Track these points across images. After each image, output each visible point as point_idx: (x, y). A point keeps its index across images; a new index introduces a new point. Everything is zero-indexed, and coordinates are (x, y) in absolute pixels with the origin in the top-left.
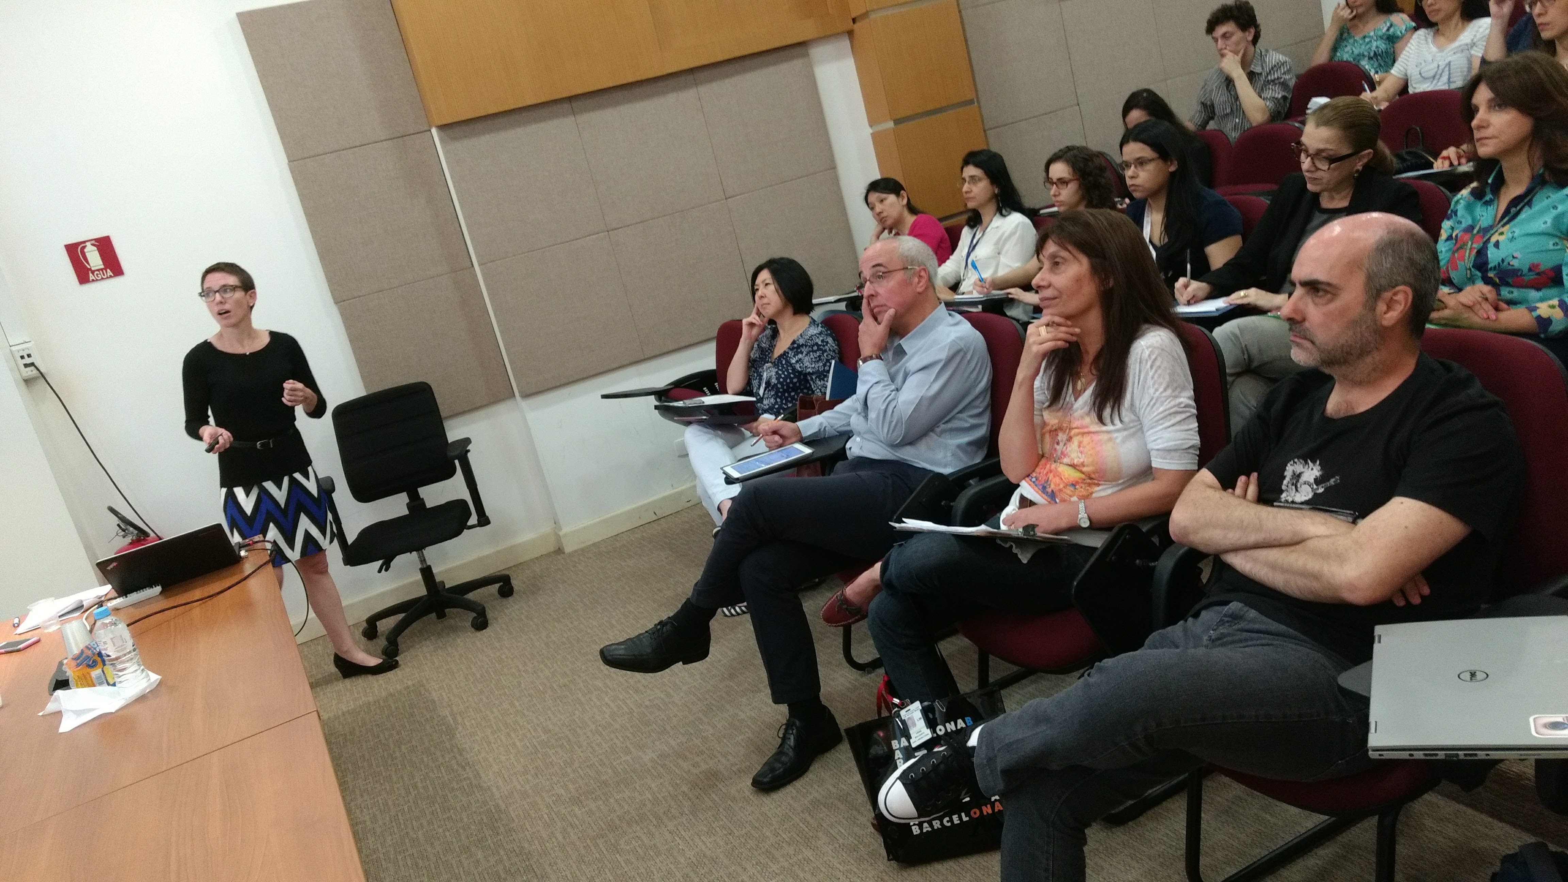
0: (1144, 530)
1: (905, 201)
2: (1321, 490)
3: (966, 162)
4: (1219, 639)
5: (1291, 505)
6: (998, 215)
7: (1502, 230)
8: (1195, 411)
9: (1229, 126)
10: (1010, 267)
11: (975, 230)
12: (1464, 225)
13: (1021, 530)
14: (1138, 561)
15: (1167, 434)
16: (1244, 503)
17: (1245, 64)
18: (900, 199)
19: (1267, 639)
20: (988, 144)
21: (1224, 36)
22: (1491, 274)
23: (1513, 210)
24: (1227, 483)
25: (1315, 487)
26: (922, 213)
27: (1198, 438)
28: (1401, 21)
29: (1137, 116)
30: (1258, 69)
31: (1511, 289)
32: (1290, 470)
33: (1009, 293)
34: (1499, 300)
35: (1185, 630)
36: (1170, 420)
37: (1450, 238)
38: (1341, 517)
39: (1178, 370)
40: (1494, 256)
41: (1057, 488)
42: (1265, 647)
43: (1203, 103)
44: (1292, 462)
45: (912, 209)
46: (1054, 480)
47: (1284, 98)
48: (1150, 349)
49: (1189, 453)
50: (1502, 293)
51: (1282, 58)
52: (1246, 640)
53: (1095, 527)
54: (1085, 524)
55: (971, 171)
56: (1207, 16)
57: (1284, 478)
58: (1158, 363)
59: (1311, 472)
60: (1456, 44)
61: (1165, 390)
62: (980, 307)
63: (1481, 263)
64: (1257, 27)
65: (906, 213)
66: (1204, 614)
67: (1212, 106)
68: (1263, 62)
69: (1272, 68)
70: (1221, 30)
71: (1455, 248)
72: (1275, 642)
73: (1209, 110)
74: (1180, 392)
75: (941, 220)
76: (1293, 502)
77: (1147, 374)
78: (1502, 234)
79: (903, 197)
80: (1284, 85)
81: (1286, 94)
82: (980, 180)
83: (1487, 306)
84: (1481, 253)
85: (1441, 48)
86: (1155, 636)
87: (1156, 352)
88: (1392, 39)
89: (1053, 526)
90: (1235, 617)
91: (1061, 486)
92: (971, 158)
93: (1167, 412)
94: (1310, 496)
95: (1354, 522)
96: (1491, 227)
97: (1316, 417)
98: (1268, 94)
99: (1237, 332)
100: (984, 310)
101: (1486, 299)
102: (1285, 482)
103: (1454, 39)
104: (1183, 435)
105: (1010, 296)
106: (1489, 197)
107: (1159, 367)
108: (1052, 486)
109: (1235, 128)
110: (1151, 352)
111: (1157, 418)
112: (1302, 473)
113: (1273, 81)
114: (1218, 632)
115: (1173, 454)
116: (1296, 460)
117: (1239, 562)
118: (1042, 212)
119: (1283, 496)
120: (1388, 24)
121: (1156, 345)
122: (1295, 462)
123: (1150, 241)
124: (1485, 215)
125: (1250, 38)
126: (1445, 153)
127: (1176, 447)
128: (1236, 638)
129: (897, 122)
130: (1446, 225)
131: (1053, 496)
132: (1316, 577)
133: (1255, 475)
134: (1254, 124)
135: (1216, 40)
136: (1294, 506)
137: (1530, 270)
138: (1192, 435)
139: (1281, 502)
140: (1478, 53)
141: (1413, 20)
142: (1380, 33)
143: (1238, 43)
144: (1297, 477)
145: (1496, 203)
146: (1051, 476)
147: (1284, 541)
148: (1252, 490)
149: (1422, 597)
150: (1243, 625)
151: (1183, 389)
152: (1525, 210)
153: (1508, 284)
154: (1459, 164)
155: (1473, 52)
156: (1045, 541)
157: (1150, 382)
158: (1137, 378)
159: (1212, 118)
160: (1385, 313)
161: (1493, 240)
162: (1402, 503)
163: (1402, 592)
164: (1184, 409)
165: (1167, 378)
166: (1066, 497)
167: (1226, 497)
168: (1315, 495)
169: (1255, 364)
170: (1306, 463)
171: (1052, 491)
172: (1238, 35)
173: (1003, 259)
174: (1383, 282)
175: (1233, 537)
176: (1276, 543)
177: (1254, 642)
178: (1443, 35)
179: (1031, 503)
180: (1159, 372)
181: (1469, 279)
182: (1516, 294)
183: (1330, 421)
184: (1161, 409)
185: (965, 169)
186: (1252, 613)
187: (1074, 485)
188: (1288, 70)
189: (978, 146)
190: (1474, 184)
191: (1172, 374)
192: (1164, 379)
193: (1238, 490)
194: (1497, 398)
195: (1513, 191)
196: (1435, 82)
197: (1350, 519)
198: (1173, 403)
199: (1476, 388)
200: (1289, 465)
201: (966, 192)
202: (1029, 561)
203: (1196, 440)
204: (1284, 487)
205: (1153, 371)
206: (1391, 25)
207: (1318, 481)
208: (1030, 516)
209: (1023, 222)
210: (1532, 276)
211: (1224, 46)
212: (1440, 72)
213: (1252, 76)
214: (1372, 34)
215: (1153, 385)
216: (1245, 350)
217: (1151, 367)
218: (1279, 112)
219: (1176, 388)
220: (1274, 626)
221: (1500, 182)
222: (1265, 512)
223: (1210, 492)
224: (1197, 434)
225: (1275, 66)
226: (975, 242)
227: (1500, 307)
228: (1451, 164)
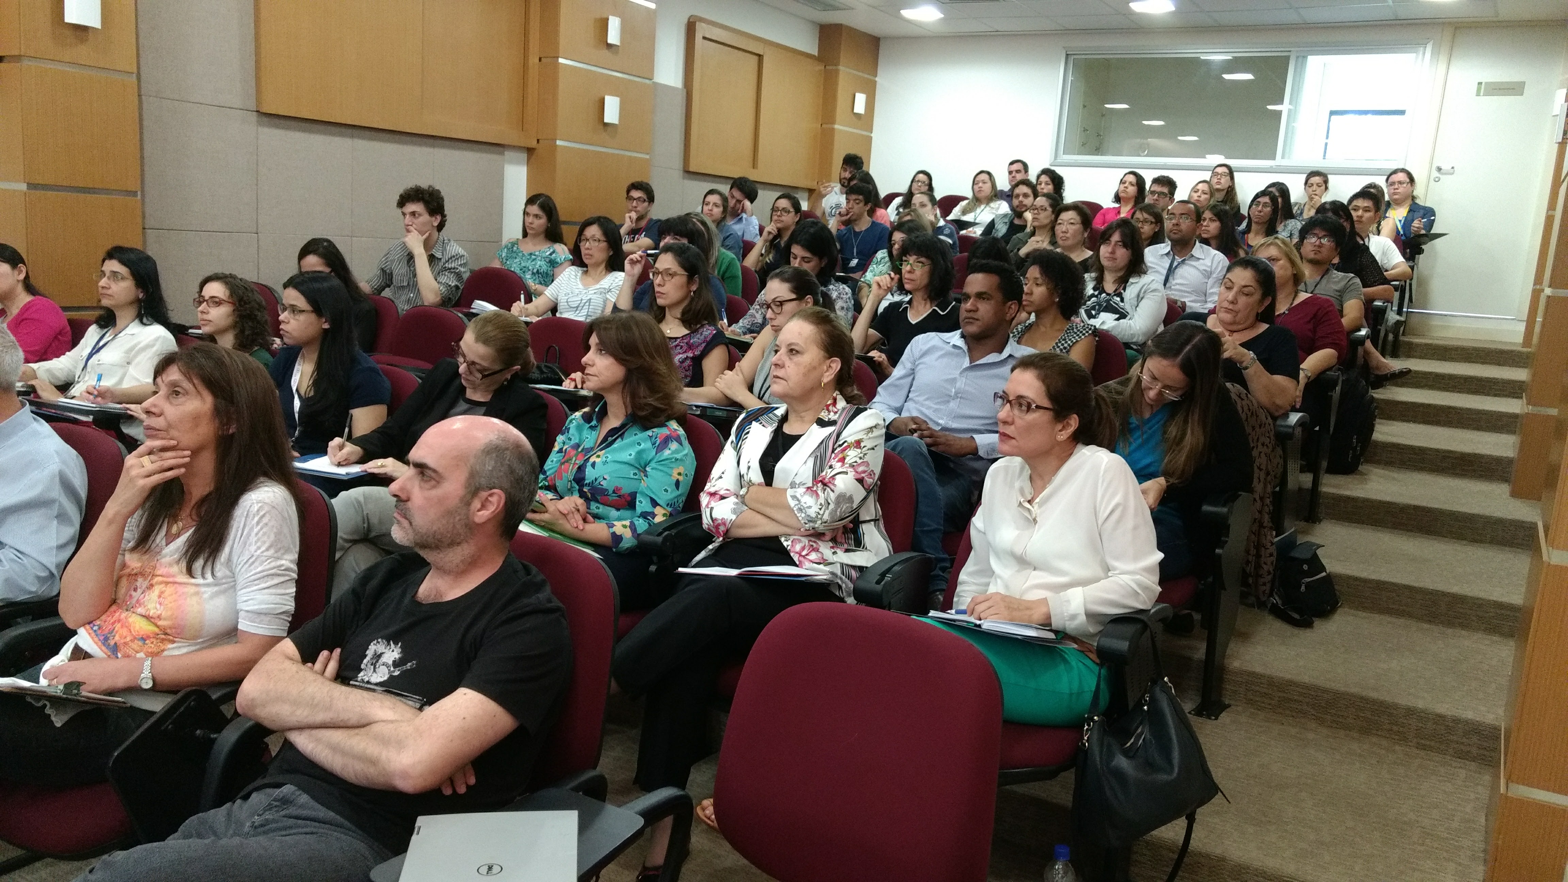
0: (214, 697)
1: (22, 276)
2: (397, 673)
3: (111, 255)
4: (262, 826)
5: (366, 686)
6: (137, 321)
7: (599, 453)
8: (295, 576)
9: (404, 298)
10: (138, 380)
11: (106, 330)
12: (572, 442)
13: (61, 687)
14: (198, 732)
15: (260, 596)
16: (320, 679)
17: (428, 245)
18: (16, 272)
19: (312, 827)
20: (145, 242)
21: (413, 214)
22: (585, 490)
23: (610, 439)
24: (308, 656)
25: (392, 669)
26: (40, 295)
27: (293, 604)
28: (562, 252)
29: (313, 262)
30: (438, 255)
31: (598, 505)
32: (373, 648)
33: (128, 409)
34: (587, 513)
35: (229, 814)
36: (267, 581)
37: (560, 451)
38: (410, 703)
39: (286, 530)
40: (590, 474)
41: (122, 641)
42: (308, 836)
43: (382, 269)
44: (375, 642)
45: (28, 286)
46: (121, 631)
47: (457, 287)
48: (260, 505)
49: (279, 618)
50: (591, 508)
51: (461, 251)
52: (291, 827)
53: (158, 688)
54: (147, 684)
55: (113, 265)
56: (400, 190)
57: (366, 656)
58: (265, 520)
59: (392, 654)
60: (598, 286)
61: (267, 550)
62: (91, 417)
63: (579, 479)
64: (444, 216)
65: (20, 288)
66: (254, 795)
67: (391, 274)
68: (444, 249)
69: (451, 258)
70: (411, 207)
71: (563, 461)
72: (321, 830)
73: (387, 278)
74: (283, 554)
75: (65, 309)
76: (368, 682)
77: (252, 529)
78: (598, 456)
79: (20, 272)
80: (459, 276)
81: (458, 284)
82: (123, 278)
83: (578, 517)
84: (581, 469)
85: (586, 286)
86: (192, 822)
87: (266, 509)
88: (553, 263)
89: (107, 684)
90: (285, 802)
91: (128, 639)
92: (115, 253)
93: (265, 573)
94: (386, 678)
95: (421, 709)
96: (592, 449)
97: (407, 601)
98: (443, 279)
99: (362, 499)
100: (95, 421)
101: (578, 510)
102: (365, 661)
103: (598, 282)
104: (278, 599)
105: (129, 412)
106: (594, 423)
107: (266, 524)
108: (117, 638)
109: (408, 301)
110: (260, 507)
111: (253, 577)
112: (383, 653)
113: (450, 269)
114: (263, 818)
115: (263, 617)
116: (380, 640)
117: (303, 742)
118: (190, 331)
119: (362, 674)
120: (551, 250)
121: (267, 501)
122: (378, 642)
123: (297, 390)
124: (590, 438)
125: (436, 224)
126: (573, 376)
127: (264, 611)
128: (280, 825)
129: (32, 186)
130: (560, 438)
131: (115, 650)
132: (373, 762)
133: (338, 651)
134: (426, 304)
135: (404, 214)
136: (369, 686)
137: (614, 492)
138: (288, 600)
139: (357, 681)
140: (612, 298)
141: (571, 254)
142: (544, 255)
143: (424, 224)
144: (378, 656)
145: (599, 428)
146: (118, 626)
147: (350, 723)
148: (332, 666)
149: (468, 787)
150: (292, 811)
151: (287, 551)
152: (618, 441)
153: (597, 501)
154: (582, 388)
155: (608, 296)
156: (89, 702)
157: (253, 539)
158: (240, 532)
159: (389, 286)
160: (479, 511)
161: (592, 460)
162: (465, 694)
163: (451, 780)
164: (283, 572)
165: (272, 537)
166: (131, 652)
167: (304, 671)
168: (391, 677)
169: (373, 534)
170: (389, 644)
171: (116, 644)
172: (425, 217)
173: (132, 370)
174: (483, 481)
175: (301, 715)
176: (341, 724)
177: (300, 830)
178: (590, 276)
179: (87, 656)
180: (264, 530)
181: (569, 490)
182: (602, 510)
183: (420, 604)
184: (260, 569)
185: (107, 262)
186: (304, 798)
187: (143, 639)
188: (464, 264)
189: (131, 241)
190: (586, 409)
191: (278, 534)
192: (269, 537)
193: (318, 665)
194: (561, 605)
195: (613, 421)
196: (578, 312)
197: (418, 705)
198: (273, 564)
199: (547, 592)
200: (372, 644)
201: (103, 287)
202: (63, 726)
203: (291, 606)
204: (363, 666)
205: (259, 527)
206: (554, 252)
207: (396, 664)
208: (82, 671)
209: (164, 337)
210: (613, 498)
211: (410, 223)
212: (582, 305)
213: (432, 259)
214: (537, 253)
215: (256, 542)
216: (366, 519)
217: (258, 523)
218: (450, 299)
219: (280, 549)
220: (322, 812)
221: (603, 414)
222: (340, 690)
223: (288, 664)
224: (293, 600)
225: (454, 256)
226: (101, 344)
227: (587, 520)
228: (576, 387)
